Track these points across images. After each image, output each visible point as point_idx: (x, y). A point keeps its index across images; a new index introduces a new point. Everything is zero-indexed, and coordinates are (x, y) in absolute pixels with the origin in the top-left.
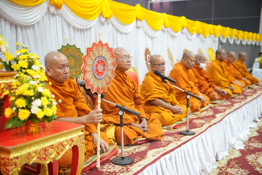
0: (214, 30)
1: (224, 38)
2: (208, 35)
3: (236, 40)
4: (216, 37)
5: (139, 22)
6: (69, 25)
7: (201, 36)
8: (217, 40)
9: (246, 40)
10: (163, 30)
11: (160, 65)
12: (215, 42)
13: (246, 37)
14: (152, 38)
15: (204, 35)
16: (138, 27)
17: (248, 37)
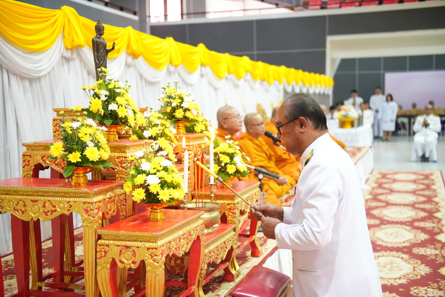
0: (278, 74)
1: (289, 84)
2: (272, 81)
3: (302, 88)
4: (280, 83)
5: (203, 69)
6: (141, 76)
7: (265, 83)
8: (281, 88)
9: (313, 86)
10: (226, 78)
11: (259, 125)
12: (279, 90)
13: (313, 82)
14: (216, 89)
15: (268, 82)
16: (202, 76)
17: (315, 82)
